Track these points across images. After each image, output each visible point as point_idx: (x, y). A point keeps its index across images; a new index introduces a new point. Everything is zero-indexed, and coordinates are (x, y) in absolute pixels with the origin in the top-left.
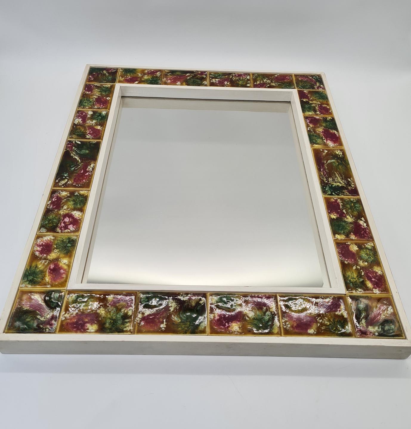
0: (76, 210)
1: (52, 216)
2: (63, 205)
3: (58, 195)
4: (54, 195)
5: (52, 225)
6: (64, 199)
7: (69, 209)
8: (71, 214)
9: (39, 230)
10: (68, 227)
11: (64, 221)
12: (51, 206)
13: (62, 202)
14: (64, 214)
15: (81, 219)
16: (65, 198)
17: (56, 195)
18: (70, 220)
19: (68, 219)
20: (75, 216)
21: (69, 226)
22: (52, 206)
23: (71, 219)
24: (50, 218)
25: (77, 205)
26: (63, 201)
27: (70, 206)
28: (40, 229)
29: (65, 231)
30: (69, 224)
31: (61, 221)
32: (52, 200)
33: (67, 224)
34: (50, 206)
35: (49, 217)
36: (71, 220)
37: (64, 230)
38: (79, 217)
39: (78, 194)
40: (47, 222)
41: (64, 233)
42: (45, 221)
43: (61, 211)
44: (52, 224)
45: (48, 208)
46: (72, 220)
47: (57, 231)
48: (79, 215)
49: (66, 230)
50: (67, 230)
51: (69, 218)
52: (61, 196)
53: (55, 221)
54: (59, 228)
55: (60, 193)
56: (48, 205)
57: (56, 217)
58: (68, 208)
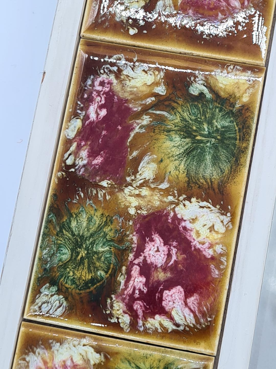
0: (200, 198)
1: (90, 220)
2: (135, 154)
3: (110, 83)
4: (93, 85)
5: (89, 277)
6: (138, 115)
7: (164, 186)
8: (175, 215)
9: (33, 302)
10: (161, 299)
11: (145, 260)
12: (84, 153)
13: (132, 134)
14: (145, 213)
15: (223, 259)
16: (145, 110)
17: (102, 84)
18: (169, 255)
19: (164, 249)
20: (193, 234)
21: (166, 293)
22: (89, 156)
23: (174, 251)
24: (78, 227)
25: (200, 159)
26: (137, 130)
27: (171, 167)
28: (37, 292)
29: (148, 325)
30: (169, 284)
31: (131, 256)
32: (87, 117)
33: (159, 283)
34: (76, 154)
35: (74, 224)
36: (174, 258)
37: (145, 319)
38: (211, 246)
39: (206, 91)
40: (66, 254)
41: (146, 332)
42: (59, 247)
43: (127, 190)
44: (90, 271)
45: (69, 162)
46: (181, 257)
47: (111, 315)
48: (212, 229)
49: (152, 315)
50: (157, 317)
51: (166, 243)
52: (127, 96)
53: (101, 249)
54: (123, 300)
55: (120, 71)
56: (68, 142)
57: (106, 224)
58: (159, 179)
